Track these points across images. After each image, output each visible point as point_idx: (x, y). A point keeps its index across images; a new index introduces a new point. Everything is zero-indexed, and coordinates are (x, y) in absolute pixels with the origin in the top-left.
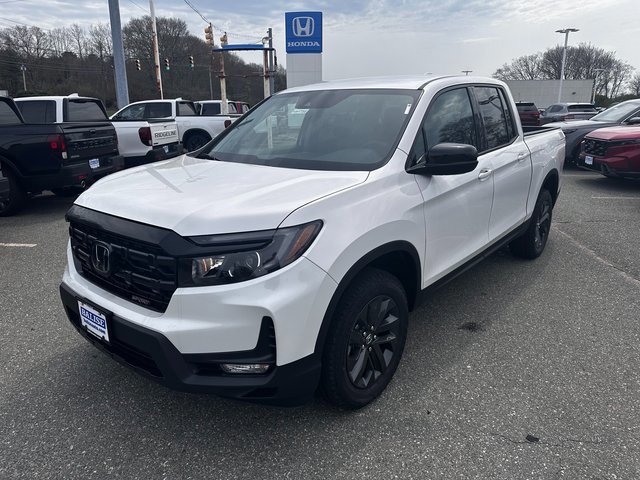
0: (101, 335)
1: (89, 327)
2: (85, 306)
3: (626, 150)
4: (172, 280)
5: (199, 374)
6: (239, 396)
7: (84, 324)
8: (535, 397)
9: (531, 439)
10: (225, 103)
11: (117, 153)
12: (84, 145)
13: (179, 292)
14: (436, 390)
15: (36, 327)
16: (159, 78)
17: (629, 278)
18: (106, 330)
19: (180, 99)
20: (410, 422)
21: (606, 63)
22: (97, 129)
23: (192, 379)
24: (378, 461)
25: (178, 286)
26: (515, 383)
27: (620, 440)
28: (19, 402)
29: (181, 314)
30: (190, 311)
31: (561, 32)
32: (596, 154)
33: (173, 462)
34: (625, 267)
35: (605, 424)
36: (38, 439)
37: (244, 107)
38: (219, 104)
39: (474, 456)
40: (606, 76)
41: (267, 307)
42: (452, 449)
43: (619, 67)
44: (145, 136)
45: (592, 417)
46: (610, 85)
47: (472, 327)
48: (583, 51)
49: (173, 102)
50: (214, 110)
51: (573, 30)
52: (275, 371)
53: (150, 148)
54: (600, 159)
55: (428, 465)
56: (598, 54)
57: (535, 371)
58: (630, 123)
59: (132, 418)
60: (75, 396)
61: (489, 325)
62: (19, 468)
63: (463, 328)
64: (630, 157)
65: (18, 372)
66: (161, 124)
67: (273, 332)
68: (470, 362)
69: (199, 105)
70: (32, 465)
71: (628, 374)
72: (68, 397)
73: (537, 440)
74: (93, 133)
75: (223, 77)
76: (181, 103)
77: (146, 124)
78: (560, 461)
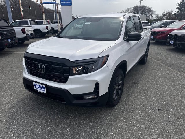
0: (43, 92)
1: (37, 89)
2: (36, 83)
3: (161, 34)
4: (68, 74)
5: (77, 100)
6: (88, 105)
7: (35, 89)
8: (157, 99)
9: (160, 110)
10: (44, 21)
11: (16, 37)
12: (6, 34)
13: (70, 77)
14: (132, 100)
15: (8, 92)
16: (22, 12)
17: (169, 68)
18: (45, 90)
19: (30, 20)
20: (128, 108)
21: (149, 10)
22: (9, 29)
23: (75, 102)
24: (124, 119)
25: (70, 75)
26: (151, 96)
27: (180, 108)
28: (13, 114)
29: (72, 83)
30: (74, 82)
31: (139, 1)
32: (154, 35)
33: (69, 126)
34: (167, 65)
35: (175, 104)
36: (24, 124)
37: (50, 22)
38: (43, 21)
39: (148, 115)
40: (149, 14)
41: (97, 80)
42: (142, 114)
43: (152, 12)
44: (23, 31)
45: (172, 103)
46: (150, 17)
47: (135, 83)
48: (143, 7)
49: (29, 20)
50: (41, 23)
51: (142, 1)
52: (98, 97)
53: (25, 35)
54: (155, 37)
55: (137, 119)
56: (147, 8)
57: (155, 93)
58: (161, 27)
59: (51, 115)
60: (30, 111)
61: (139, 82)
62: (22, 133)
63: (133, 83)
64: (162, 36)
65: (8, 106)
66: (28, 27)
67: (98, 87)
68: (138, 92)
69: (36, 21)
70: (26, 132)
71: (177, 92)
72: (28, 111)
73: (161, 110)
74: (8, 30)
75: (44, 13)
76: (31, 21)
77: (24, 27)
78: (168, 114)
